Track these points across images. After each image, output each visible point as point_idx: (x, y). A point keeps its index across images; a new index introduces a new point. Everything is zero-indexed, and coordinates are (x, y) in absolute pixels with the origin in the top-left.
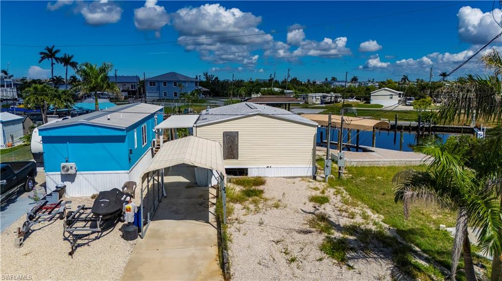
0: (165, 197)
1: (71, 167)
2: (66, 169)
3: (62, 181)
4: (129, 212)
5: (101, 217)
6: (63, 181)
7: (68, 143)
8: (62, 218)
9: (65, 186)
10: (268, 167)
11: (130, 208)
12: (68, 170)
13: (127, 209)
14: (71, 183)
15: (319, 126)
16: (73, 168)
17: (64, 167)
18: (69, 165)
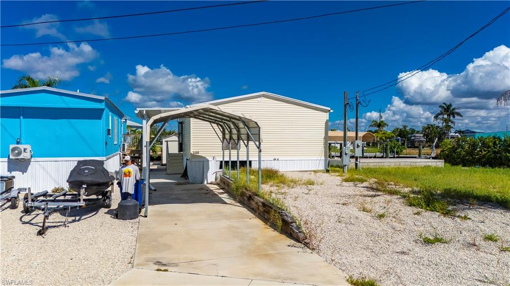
0: (155, 190)
1: (25, 150)
2: (16, 152)
3: (8, 171)
4: (128, 178)
5: (84, 186)
6: (10, 170)
7: (22, 117)
8: (14, 207)
9: (14, 177)
10: (275, 159)
11: (129, 172)
12: (19, 153)
13: (125, 173)
14: (22, 173)
15: (332, 111)
16: (28, 151)
17: (14, 150)
18: (22, 147)
